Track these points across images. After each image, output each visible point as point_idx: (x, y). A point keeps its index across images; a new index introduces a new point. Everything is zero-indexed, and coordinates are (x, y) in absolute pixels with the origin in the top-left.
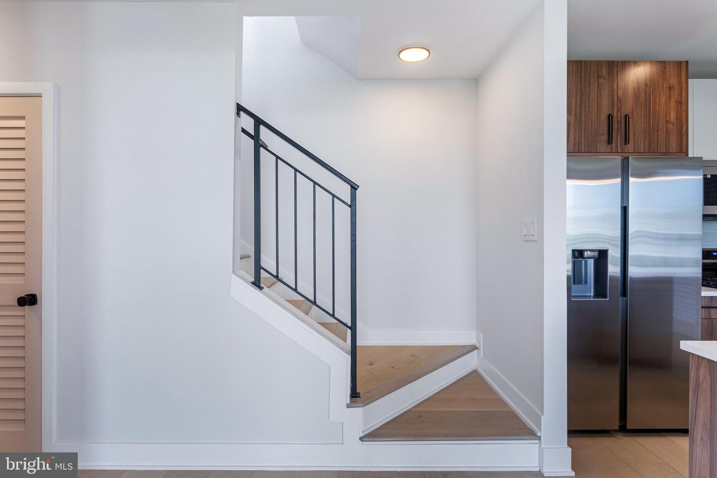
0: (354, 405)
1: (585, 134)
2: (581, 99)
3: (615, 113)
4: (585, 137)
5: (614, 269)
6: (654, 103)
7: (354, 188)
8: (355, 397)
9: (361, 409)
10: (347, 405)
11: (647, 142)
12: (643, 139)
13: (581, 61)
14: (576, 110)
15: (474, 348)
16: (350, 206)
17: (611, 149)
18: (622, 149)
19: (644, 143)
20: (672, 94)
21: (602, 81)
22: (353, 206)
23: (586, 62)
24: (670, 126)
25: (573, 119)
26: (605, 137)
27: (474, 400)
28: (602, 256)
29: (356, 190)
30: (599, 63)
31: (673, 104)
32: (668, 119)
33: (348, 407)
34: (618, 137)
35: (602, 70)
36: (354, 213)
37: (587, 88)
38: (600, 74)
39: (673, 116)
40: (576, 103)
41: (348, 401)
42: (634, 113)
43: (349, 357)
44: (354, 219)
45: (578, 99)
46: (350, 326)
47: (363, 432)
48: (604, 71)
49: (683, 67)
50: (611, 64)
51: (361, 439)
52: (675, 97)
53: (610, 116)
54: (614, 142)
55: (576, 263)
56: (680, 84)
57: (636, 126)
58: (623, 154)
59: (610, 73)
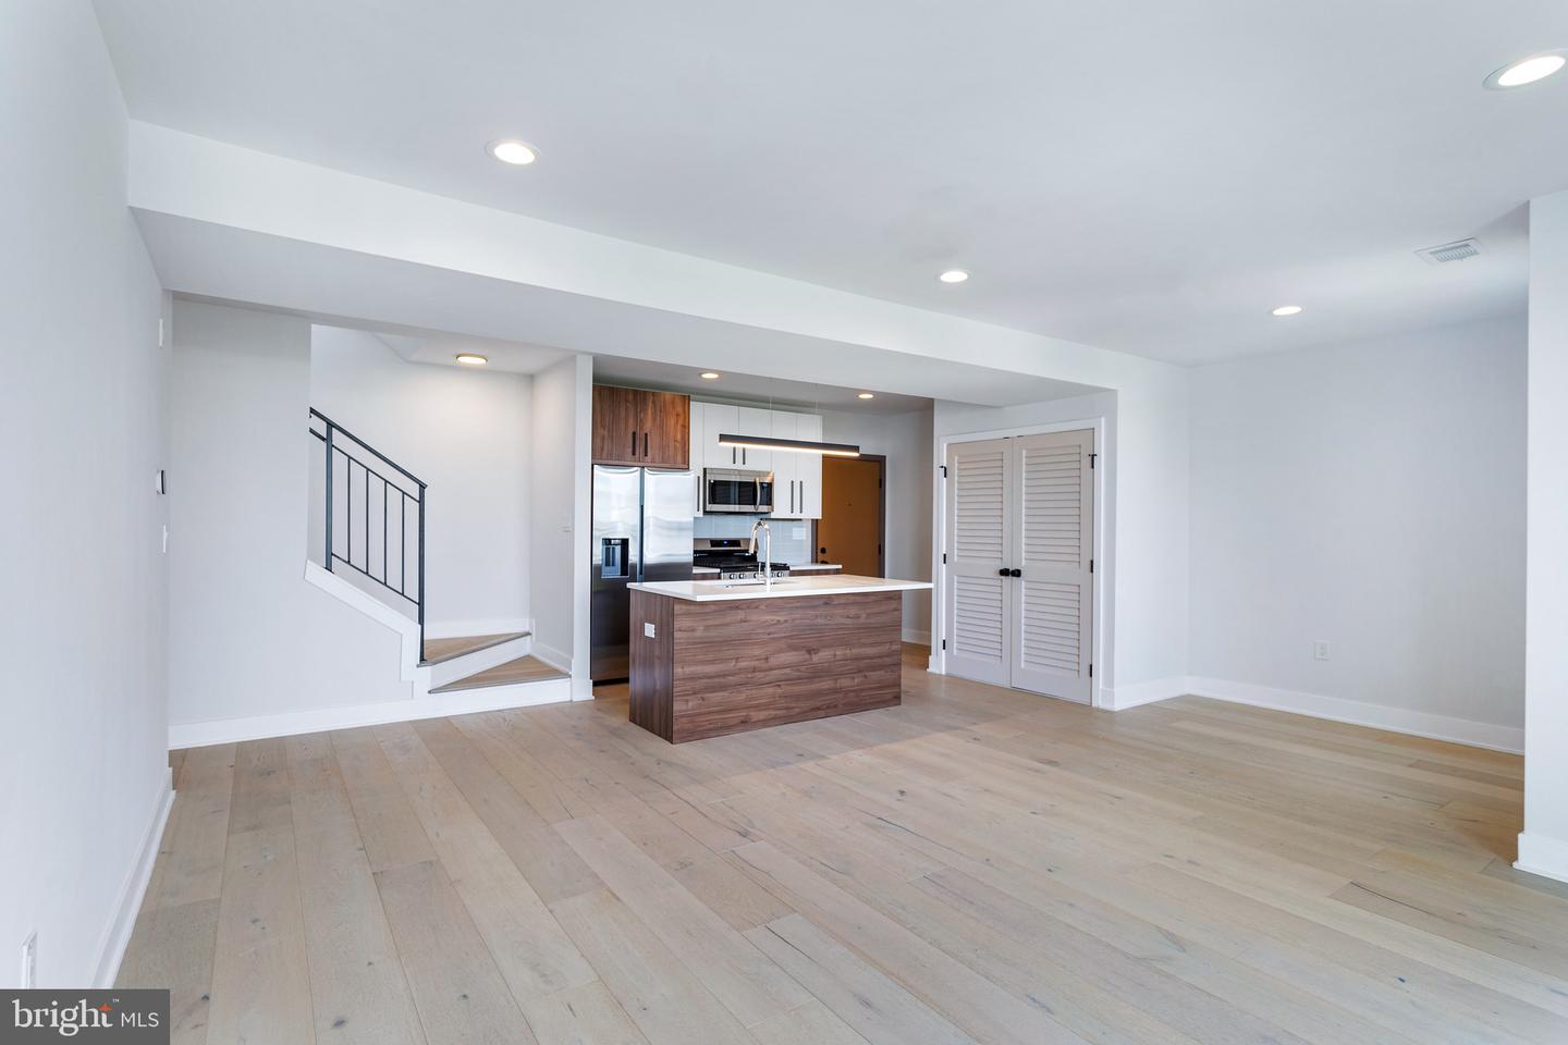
0: (423, 665)
1: (616, 446)
3: (638, 432)
5: (633, 557)
6: (667, 425)
7: (422, 487)
8: (424, 659)
9: (429, 668)
10: (417, 665)
11: (661, 456)
12: (658, 452)
13: (613, 388)
14: (609, 426)
15: (528, 634)
16: (419, 502)
17: (636, 459)
18: (643, 459)
20: (679, 416)
21: (629, 405)
22: (421, 502)
24: (677, 444)
26: (630, 450)
27: (526, 668)
28: (625, 543)
29: (425, 488)
30: (627, 390)
31: (679, 427)
32: (676, 439)
33: (417, 667)
34: (640, 450)
35: (628, 396)
36: (422, 507)
38: (627, 399)
39: (679, 437)
40: (609, 420)
41: (418, 662)
42: (652, 432)
43: (419, 627)
44: (422, 512)
46: (418, 603)
47: (431, 686)
48: (631, 397)
49: (686, 400)
50: (636, 393)
51: (429, 692)
52: (680, 422)
53: (634, 433)
54: (637, 453)
55: (607, 549)
56: (684, 412)
57: (653, 442)
58: (642, 464)
59: (635, 399)
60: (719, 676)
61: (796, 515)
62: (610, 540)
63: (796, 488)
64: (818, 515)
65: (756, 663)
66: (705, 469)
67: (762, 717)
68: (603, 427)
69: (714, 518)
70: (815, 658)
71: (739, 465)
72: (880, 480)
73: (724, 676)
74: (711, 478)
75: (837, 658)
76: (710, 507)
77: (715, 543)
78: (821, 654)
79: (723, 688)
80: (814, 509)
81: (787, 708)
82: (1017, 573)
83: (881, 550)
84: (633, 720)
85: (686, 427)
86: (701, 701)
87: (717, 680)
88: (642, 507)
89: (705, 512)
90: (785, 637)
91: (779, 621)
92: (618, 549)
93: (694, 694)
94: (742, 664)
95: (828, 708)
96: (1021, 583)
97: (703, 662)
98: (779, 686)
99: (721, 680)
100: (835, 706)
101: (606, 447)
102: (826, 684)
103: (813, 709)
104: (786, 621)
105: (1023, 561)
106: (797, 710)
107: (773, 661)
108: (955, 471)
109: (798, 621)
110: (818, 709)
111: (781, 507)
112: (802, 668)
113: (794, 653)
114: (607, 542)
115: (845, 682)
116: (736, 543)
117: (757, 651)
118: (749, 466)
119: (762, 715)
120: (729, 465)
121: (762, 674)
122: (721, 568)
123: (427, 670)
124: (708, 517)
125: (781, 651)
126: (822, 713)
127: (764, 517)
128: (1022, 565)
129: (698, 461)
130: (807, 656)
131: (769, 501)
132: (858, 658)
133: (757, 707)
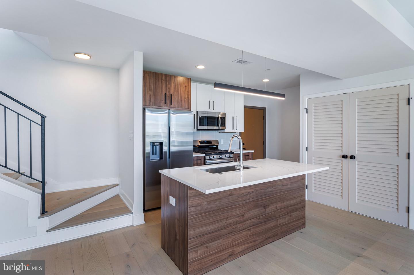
0: (43, 216)
1: (157, 99)
2: (155, 87)
3: (167, 94)
4: (157, 101)
5: (165, 148)
6: (180, 91)
7: (43, 117)
8: (44, 213)
9: (47, 217)
10: (39, 217)
11: (178, 104)
12: (177, 103)
13: (155, 73)
14: (153, 90)
15: (117, 185)
16: (41, 126)
17: (166, 106)
18: (170, 106)
19: (177, 105)
20: (186, 89)
21: (163, 81)
22: (43, 125)
23: (157, 73)
24: (185, 99)
25: (152, 94)
26: (164, 101)
27: (112, 205)
28: (161, 144)
29: (45, 118)
30: (162, 74)
31: (186, 92)
32: (185, 97)
33: (39, 218)
34: (168, 101)
35: (163, 77)
36: (43, 129)
37: (158, 83)
38: (162, 78)
39: (186, 96)
40: (153, 87)
41: (39, 215)
42: (174, 94)
43: (40, 196)
44: (43, 131)
45: (154, 87)
46: (41, 181)
47: (48, 228)
48: (164, 78)
49: (189, 80)
50: (166, 75)
51: (47, 231)
52: (187, 90)
53: (165, 94)
54: (167, 103)
55: (153, 148)
56: (188, 85)
57: (175, 98)
58: (169, 108)
59: (166, 78)
60: (217, 231)
61: (235, 130)
62: (154, 143)
63: (235, 120)
64: (243, 130)
65: (237, 219)
66: (197, 112)
67: (240, 250)
68: (150, 90)
69: (200, 132)
70: (268, 210)
71: (211, 110)
72: (264, 117)
73: (220, 230)
74: (200, 115)
75: (278, 208)
76: (200, 128)
77: (201, 142)
78: (270, 208)
79: (218, 238)
80: (241, 128)
81: (254, 241)
82: (353, 157)
83: (264, 143)
84: (163, 248)
85: (189, 92)
86: (206, 249)
87: (215, 234)
88: (169, 128)
89: (198, 130)
90: (253, 201)
91: (249, 192)
92: (158, 148)
93: (201, 245)
94: (230, 221)
95: (274, 236)
96: (355, 162)
97: (207, 225)
98: (249, 230)
99: (218, 233)
100: (277, 235)
101: (152, 100)
102: (272, 224)
103: (266, 239)
104: (253, 192)
105: (357, 152)
106: (259, 241)
107: (247, 216)
108: (312, 111)
109: (259, 191)
110: (269, 238)
111: (229, 127)
112: (261, 217)
113: (257, 209)
114: (153, 144)
115: (281, 221)
116: (209, 142)
117: (238, 212)
118: (216, 110)
119: (241, 248)
120: (207, 109)
121: (241, 224)
122: (205, 154)
123: (45, 219)
124: (199, 131)
125: (250, 209)
126: (271, 240)
127: (221, 131)
128: (356, 153)
129: (194, 108)
130: (264, 210)
131: (223, 124)
132: (287, 207)
133: (238, 245)
